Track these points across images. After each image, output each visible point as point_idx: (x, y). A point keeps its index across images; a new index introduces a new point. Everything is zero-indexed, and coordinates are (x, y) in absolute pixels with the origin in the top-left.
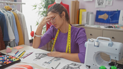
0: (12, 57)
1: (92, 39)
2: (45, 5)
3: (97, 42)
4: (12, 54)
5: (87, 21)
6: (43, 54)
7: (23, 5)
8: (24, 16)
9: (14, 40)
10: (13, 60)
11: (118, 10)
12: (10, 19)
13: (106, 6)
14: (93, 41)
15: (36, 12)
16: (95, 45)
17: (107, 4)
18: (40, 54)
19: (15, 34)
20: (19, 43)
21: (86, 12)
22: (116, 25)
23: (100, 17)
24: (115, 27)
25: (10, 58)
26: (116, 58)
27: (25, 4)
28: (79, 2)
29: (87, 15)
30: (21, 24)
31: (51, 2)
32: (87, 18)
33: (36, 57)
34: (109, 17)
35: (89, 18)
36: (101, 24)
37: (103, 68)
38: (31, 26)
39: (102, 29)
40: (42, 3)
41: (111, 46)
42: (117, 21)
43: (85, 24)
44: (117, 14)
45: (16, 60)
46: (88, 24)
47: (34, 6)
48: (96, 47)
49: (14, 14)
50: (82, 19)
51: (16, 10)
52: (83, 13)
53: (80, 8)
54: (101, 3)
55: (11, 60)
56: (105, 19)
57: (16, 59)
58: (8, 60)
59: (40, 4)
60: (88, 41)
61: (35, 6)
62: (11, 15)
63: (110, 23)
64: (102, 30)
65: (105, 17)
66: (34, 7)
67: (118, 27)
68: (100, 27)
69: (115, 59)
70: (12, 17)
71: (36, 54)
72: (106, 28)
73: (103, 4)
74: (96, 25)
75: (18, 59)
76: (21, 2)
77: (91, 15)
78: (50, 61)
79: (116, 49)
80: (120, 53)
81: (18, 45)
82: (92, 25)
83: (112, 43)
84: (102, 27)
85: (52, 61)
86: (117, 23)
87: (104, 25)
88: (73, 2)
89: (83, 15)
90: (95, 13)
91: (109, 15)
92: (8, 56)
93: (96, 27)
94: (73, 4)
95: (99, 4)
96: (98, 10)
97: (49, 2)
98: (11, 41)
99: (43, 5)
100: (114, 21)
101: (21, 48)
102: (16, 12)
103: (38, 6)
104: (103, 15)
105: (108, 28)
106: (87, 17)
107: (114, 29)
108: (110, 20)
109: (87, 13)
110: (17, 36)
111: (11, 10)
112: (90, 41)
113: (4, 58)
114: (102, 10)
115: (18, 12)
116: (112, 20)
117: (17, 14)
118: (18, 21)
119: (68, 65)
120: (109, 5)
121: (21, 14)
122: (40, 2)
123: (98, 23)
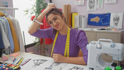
0: (11, 65)
1: (94, 41)
2: (37, 10)
3: (99, 44)
4: (10, 62)
5: (79, 25)
6: (42, 60)
7: (15, 10)
8: (18, 21)
9: (9, 47)
10: (13, 68)
11: (108, 13)
12: (3, 25)
13: (97, 9)
14: (95, 44)
15: (28, 18)
16: (97, 47)
17: (98, 7)
18: (38, 60)
19: (10, 41)
20: (14, 50)
21: (78, 16)
22: (108, 27)
23: (92, 20)
24: (107, 29)
25: (9, 66)
26: (118, 58)
27: (18, 9)
28: (70, 6)
29: (80, 18)
30: (16, 31)
31: (42, 7)
32: (79, 22)
33: (34, 63)
34: (100, 20)
35: (81, 22)
36: (93, 27)
37: (108, 69)
38: (23, 32)
39: (95, 31)
40: (33, 8)
41: (113, 47)
42: (108, 23)
43: (78, 28)
44: (108, 16)
45: (16, 68)
46: (81, 27)
47: (25, 11)
48: (98, 49)
49: (8, 20)
50: (75, 23)
51: (9, 16)
52: (75, 17)
53: (72, 12)
54: (93, 6)
55: (10, 68)
56: (97, 22)
57: (16, 66)
58: (7, 68)
59: (32, 9)
60: (90, 44)
61: (27, 11)
62: (5, 21)
63: (102, 25)
64: (95, 33)
65: (96, 20)
66: (26, 13)
67: (110, 29)
68: (93, 30)
69: (118, 60)
70: (6, 23)
71: (34, 60)
72: (99, 31)
73: (94, 7)
74: (88, 28)
75: (17, 67)
76: (13, 7)
77: (83, 19)
78: (51, 66)
79: (119, 50)
80: (122, 54)
81: (14, 52)
82: (84, 28)
83: (114, 44)
84: (96, 30)
85: (52, 66)
86: (109, 25)
87: (96, 28)
88: (65, 6)
89: (75, 19)
90: (87, 16)
91: (100, 18)
92: (6, 65)
93: (90, 30)
94: (65, 8)
95: (91, 8)
96: (90, 13)
97: (40, 7)
98: (6, 48)
99: (35, 10)
100: (106, 23)
101: (17, 55)
102: (9, 17)
103: (30, 11)
104: (95, 18)
105: (101, 30)
106: (80, 20)
107: (106, 31)
108: (102, 22)
109: (80, 17)
110: (12, 43)
111: (3, 16)
112: (92, 43)
113: (2, 67)
114: (93, 13)
115: (11, 18)
116: (104, 23)
117: (11, 20)
118: (12, 27)
119: (70, 69)
120: (100, 8)
121: (15, 20)
122: (31, 7)
123: (91, 26)
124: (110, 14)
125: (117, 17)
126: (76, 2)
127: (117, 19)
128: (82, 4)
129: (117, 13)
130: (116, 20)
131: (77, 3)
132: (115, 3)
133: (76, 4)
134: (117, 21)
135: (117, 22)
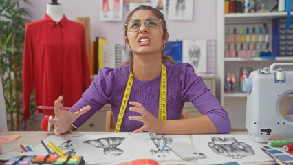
3: (281, 71)
11: (177, 40)
21: (113, 46)
25: (45, 161)
29: (116, 51)
32: (116, 59)
35: (120, 59)
44: (177, 47)
48: (279, 84)
50: (105, 62)
52: (105, 47)
77: (123, 52)
88: (80, 20)
89: (105, 53)
106: (116, 56)
124: (180, 43)
125: (197, 49)
126: (102, 14)
127: (196, 53)
128: (117, 19)
129: (194, 41)
130: (195, 55)
131: (105, 16)
132: (190, 19)
133: (103, 19)
134: (197, 56)
135: (196, 59)
